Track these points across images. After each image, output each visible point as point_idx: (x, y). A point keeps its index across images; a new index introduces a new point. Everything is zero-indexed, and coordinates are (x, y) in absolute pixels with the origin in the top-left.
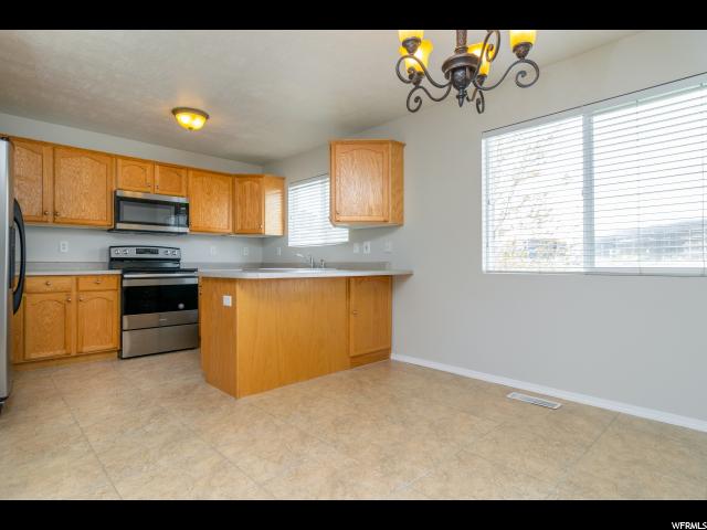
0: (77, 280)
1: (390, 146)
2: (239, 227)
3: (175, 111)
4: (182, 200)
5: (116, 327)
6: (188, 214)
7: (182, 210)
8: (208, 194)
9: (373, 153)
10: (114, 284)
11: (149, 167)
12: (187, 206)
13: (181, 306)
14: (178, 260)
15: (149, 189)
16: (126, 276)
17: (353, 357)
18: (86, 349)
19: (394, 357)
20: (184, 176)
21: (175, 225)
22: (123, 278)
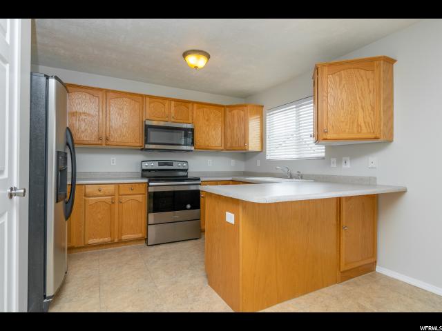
0: (119, 186)
1: (382, 62)
2: (229, 145)
3: (185, 55)
4: (189, 126)
5: (144, 221)
6: (193, 136)
7: (189, 133)
8: (207, 120)
9: (362, 72)
10: (143, 190)
11: (167, 103)
12: (192, 130)
13: (189, 206)
14: (186, 170)
15: (167, 119)
16: (151, 184)
17: (343, 272)
18: (124, 237)
19: (378, 269)
20: (190, 108)
21: (184, 145)
22: (149, 186)
